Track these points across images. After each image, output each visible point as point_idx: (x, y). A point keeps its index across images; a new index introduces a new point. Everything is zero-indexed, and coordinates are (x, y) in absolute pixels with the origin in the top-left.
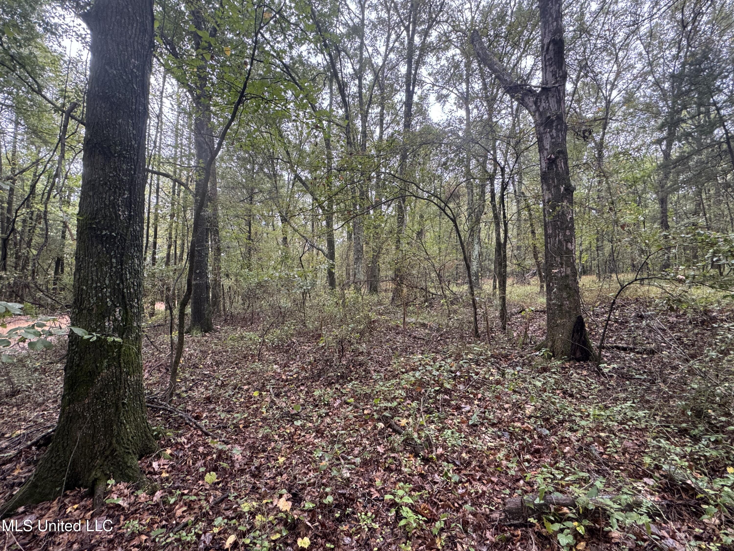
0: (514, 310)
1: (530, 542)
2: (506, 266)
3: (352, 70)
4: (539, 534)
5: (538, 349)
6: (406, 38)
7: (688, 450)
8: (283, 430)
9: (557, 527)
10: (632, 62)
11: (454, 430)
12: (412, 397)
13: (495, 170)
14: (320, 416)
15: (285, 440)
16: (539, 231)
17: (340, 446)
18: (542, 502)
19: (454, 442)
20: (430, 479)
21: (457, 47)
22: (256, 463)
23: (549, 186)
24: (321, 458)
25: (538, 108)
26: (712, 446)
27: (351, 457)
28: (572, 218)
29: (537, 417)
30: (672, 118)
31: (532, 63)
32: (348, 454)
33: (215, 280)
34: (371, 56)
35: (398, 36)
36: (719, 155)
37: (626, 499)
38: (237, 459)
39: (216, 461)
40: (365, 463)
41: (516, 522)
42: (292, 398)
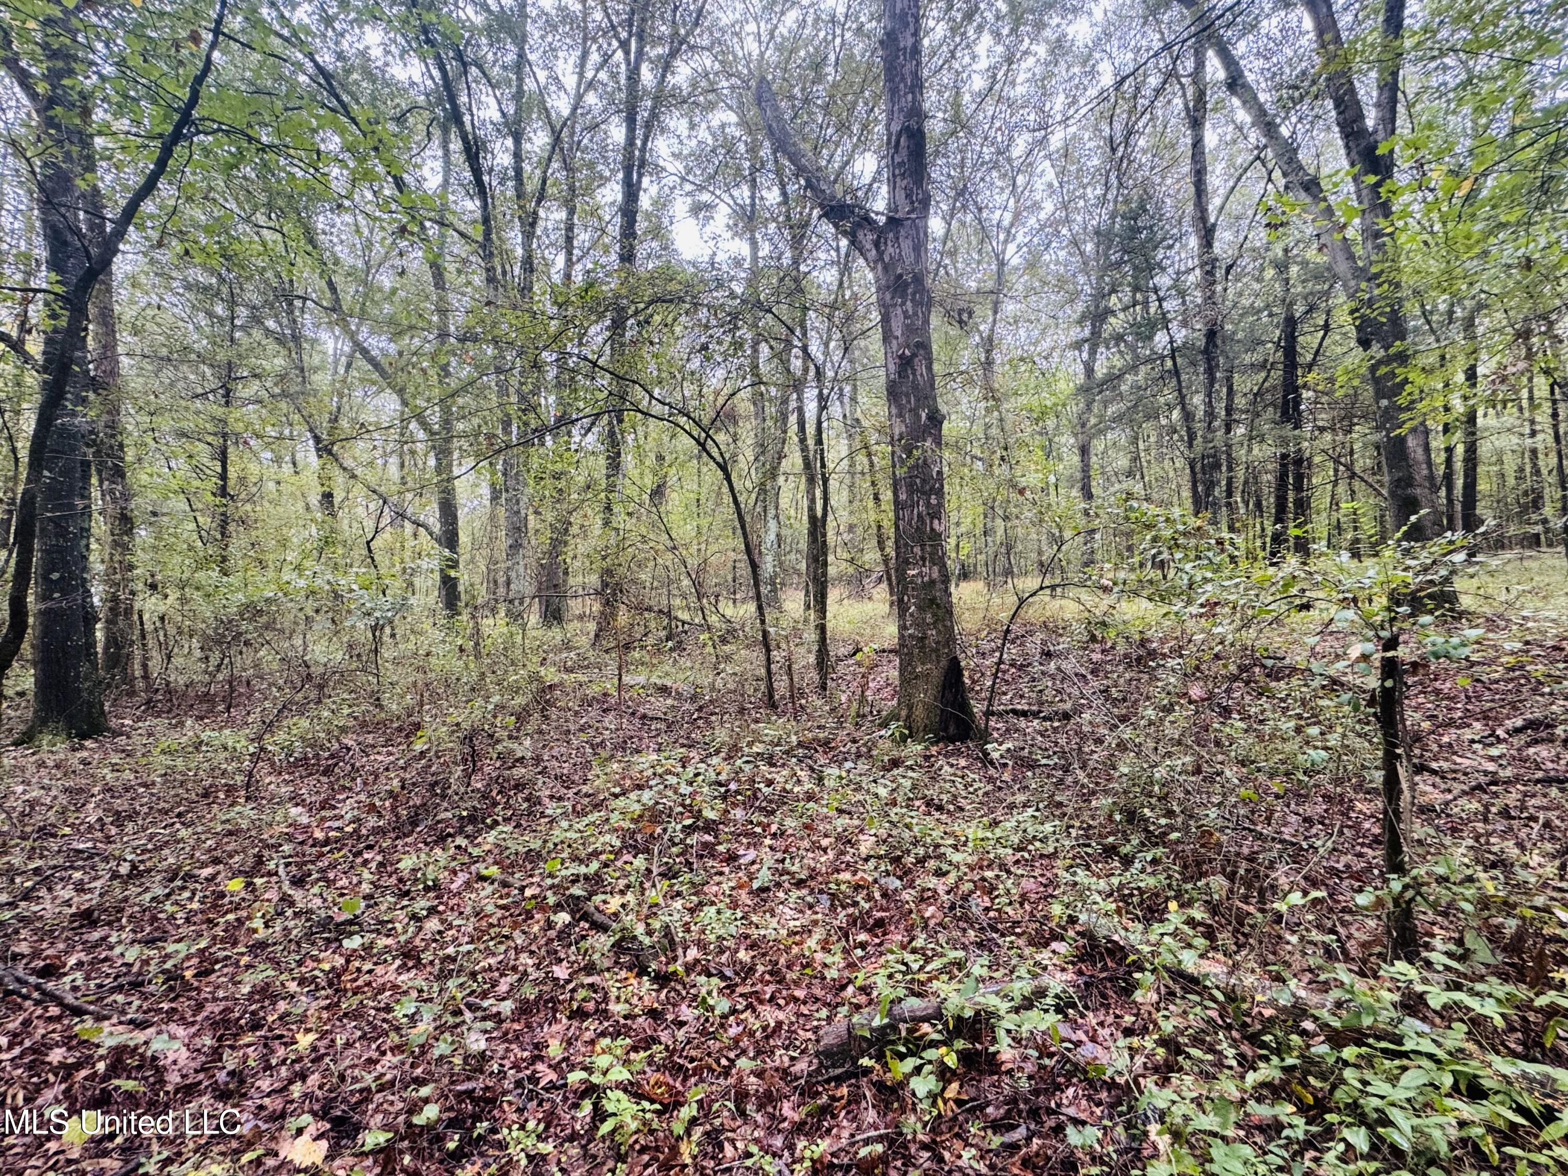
0: (842, 651)
1: (864, 1104)
2: (825, 564)
3: (499, 114)
4: (880, 1086)
5: (884, 725)
6: (623, 67)
7: (1115, 881)
8: (311, 964)
9: (910, 1064)
10: (1038, 198)
11: (721, 906)
12: (635, 847)
13: (806, 370)
14: (414, 917)
15: (317, 989)
16: (887, 496)
17: (461, 980)
18: (886, 1021)
19: (722, 932)
20: (670, 1017)
21: (730, 108)
22: (231, 1061)
23: (900, 407)
24: (413, 1019)
25: (880, 253)
26: (1149, 870)
27: (492, 1001)
28: (940, 473)
29: (880, 857)
30: (1097, 307)
31: (874, 169)
32: (484, 995)
33: (115, 599)
34: (542, 92)
35: (606, 58)
36: (1162, 377)
37: (1021, 987)
38: (175, 1062)
39: (106, 1078)
40: (525, 1010)
41: (839, 1071)
42: (339, 884)
